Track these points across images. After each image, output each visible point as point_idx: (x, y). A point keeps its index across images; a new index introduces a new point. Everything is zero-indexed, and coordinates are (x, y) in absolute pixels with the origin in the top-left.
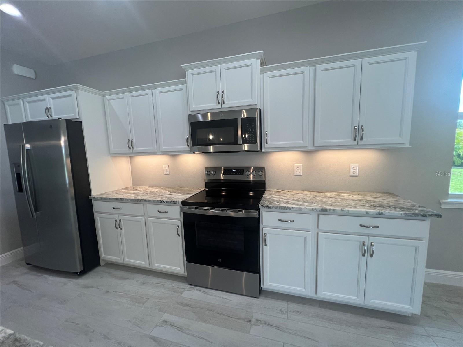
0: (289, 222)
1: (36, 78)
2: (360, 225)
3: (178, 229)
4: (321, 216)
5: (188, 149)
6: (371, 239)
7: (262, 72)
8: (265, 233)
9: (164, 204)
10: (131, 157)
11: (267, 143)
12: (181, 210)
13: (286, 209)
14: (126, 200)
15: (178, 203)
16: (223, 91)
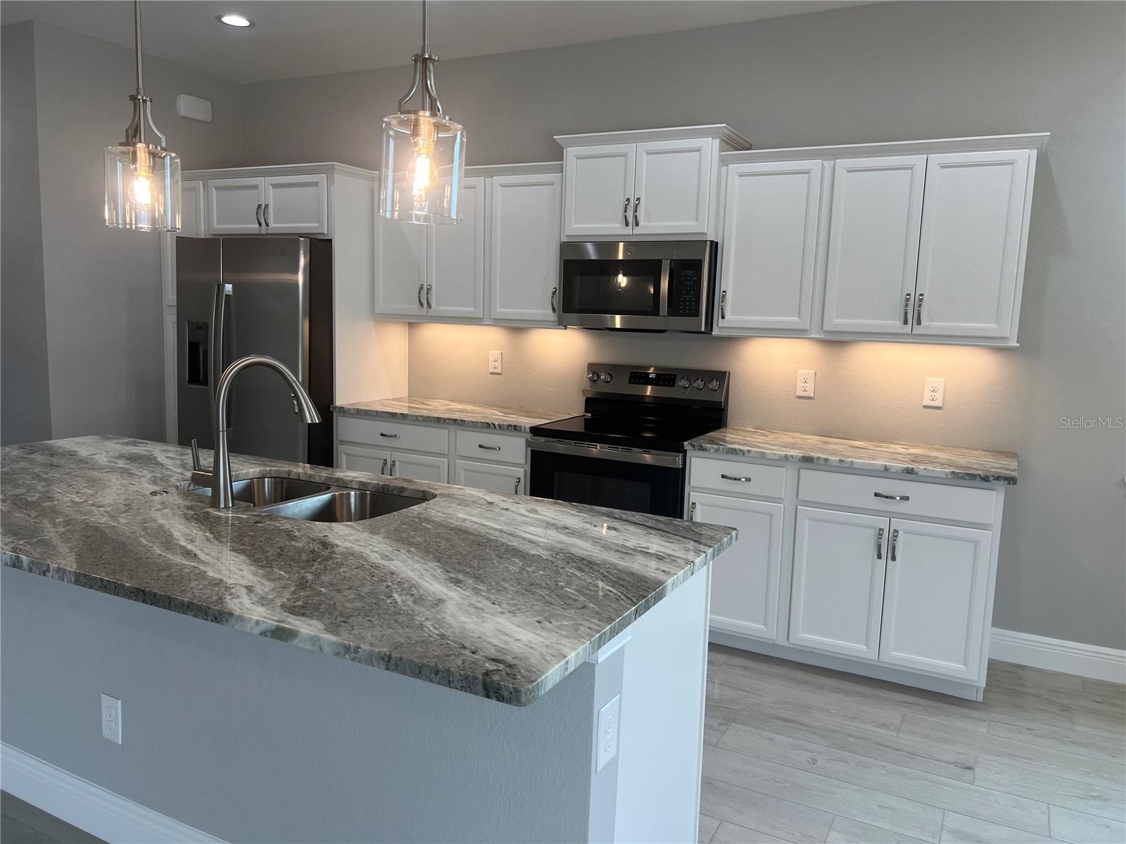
0: (744, 480)
1: (212, 120)
2: (875, 493)
3: (517, 486)
4: (802, 471)
5: (552, 316)
6: (896, 523)
7: (724, 162)
8: (694, 504)
9: (495, 431)
10: (412, 324)
11: (723, 317)
12: (528, 444)
13: (737, 454)
14: (414, 418)
15: (523, 430)
16: (638, 199)
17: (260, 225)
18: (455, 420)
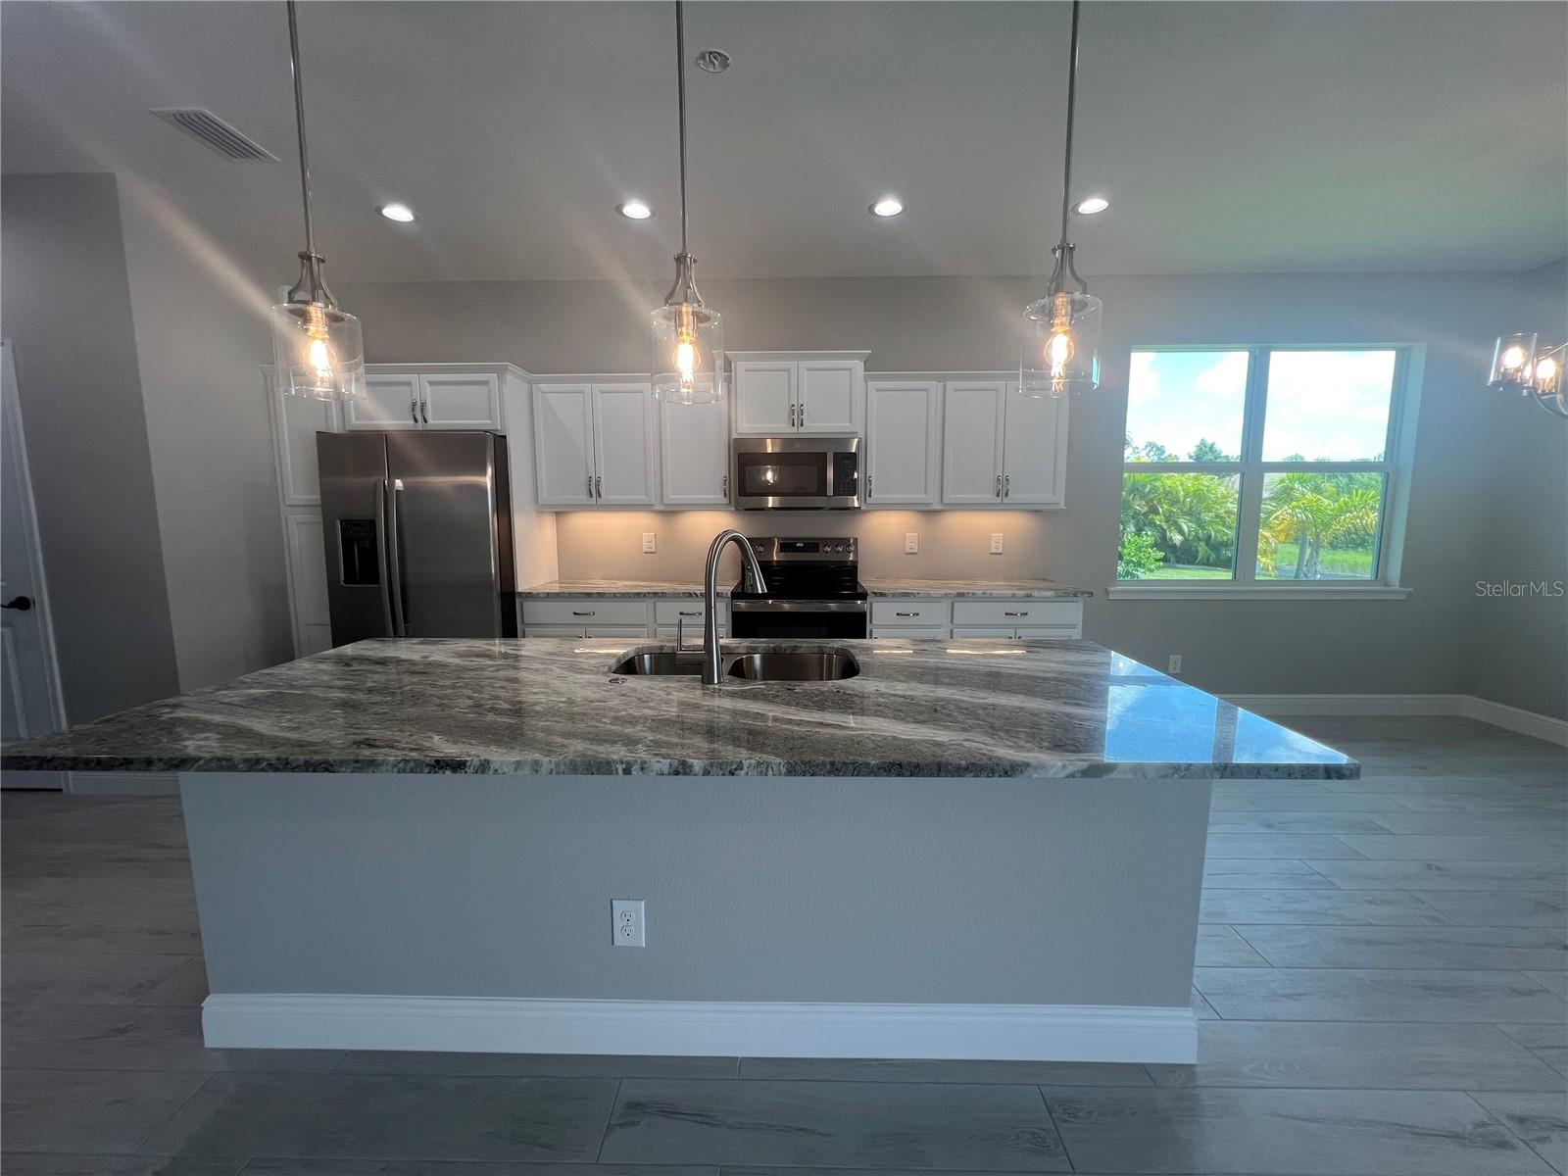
7: (866, 381)
16: (802, 405)
17: (416, 421)
18: (655, 594)
